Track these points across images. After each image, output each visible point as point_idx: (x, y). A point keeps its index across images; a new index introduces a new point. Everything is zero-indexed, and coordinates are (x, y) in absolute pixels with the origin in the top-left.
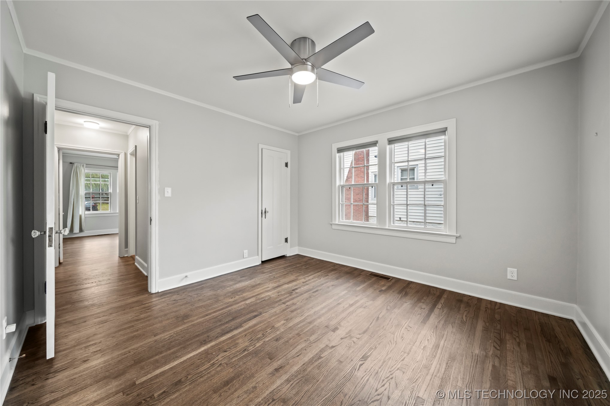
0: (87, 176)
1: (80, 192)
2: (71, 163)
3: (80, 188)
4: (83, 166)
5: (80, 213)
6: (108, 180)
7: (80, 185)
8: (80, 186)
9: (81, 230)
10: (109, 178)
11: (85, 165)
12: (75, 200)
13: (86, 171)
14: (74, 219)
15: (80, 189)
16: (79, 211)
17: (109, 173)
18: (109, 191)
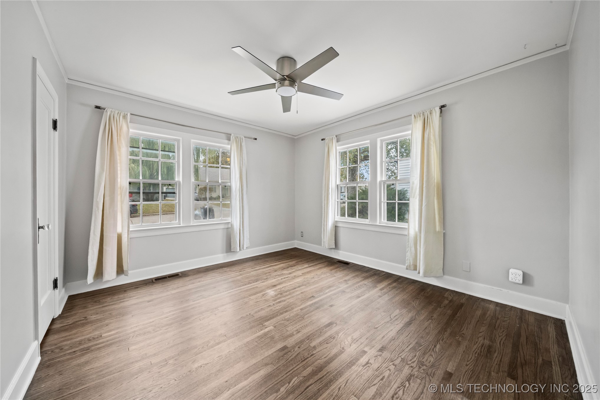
0: (134, 144)
1: (119, 180)
2: (97, 107)
3: (119, 168)
4: (125, 117)
5: (119, 230)
6: (173, 156)
7: (118, 161)
8: (119, 165)
9: (120, 270)
10: (176, 152)
11: (129, 114)
12: (107, 199)
13: (131, 130)
14: (104, 247)
15: (119, 172)
16: (115, 225)
17: (175, 140)
18: (176, 180)
